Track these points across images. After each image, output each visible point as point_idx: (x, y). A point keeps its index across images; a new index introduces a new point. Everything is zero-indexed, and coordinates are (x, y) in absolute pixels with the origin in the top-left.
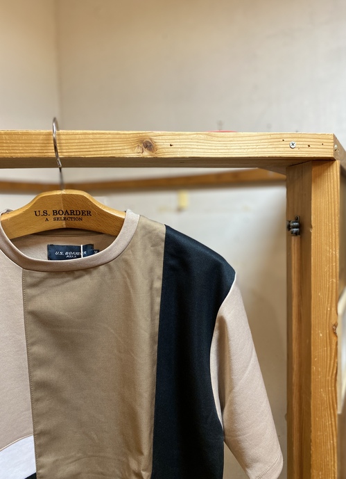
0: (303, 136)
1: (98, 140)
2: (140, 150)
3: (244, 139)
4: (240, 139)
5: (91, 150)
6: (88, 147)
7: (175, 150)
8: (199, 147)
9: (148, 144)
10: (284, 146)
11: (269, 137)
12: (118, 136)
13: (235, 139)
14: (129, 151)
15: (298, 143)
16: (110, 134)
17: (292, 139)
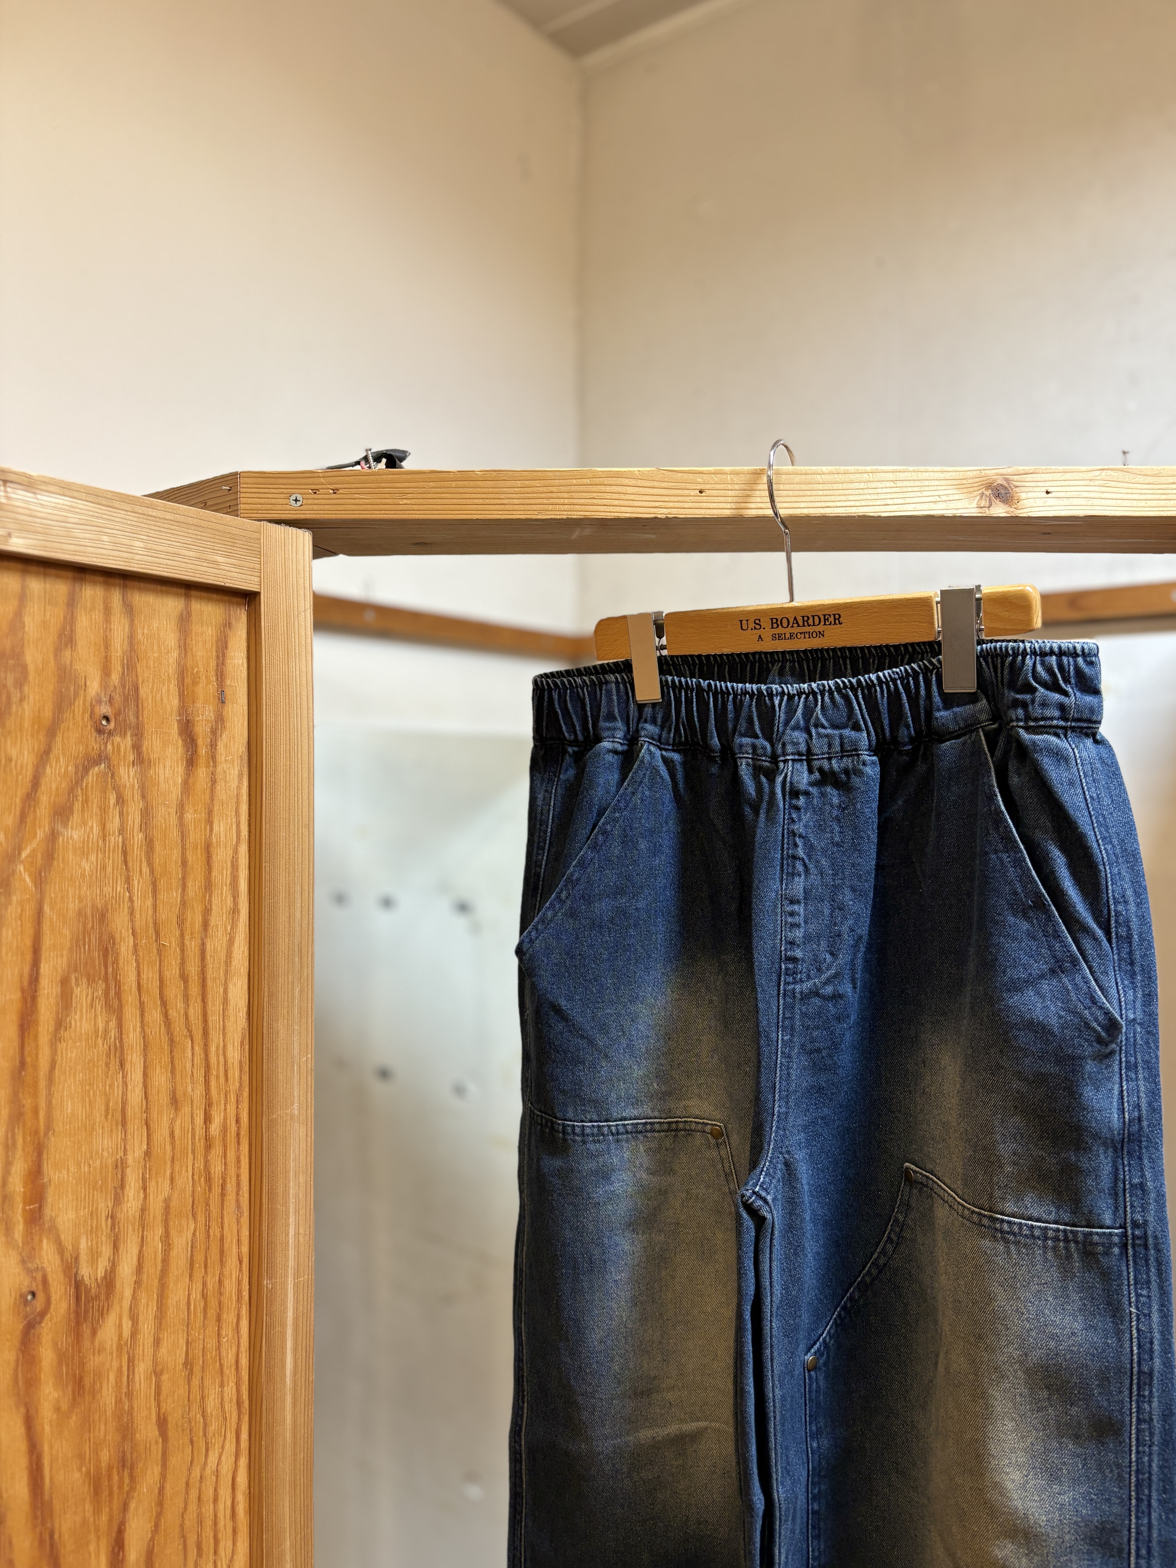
1: (903, 484)
2: (985, 502)
5: (890, 502)
6: (881, 497)
7: (1055, 502)
9: (1002, 491)
14: (964, 504)
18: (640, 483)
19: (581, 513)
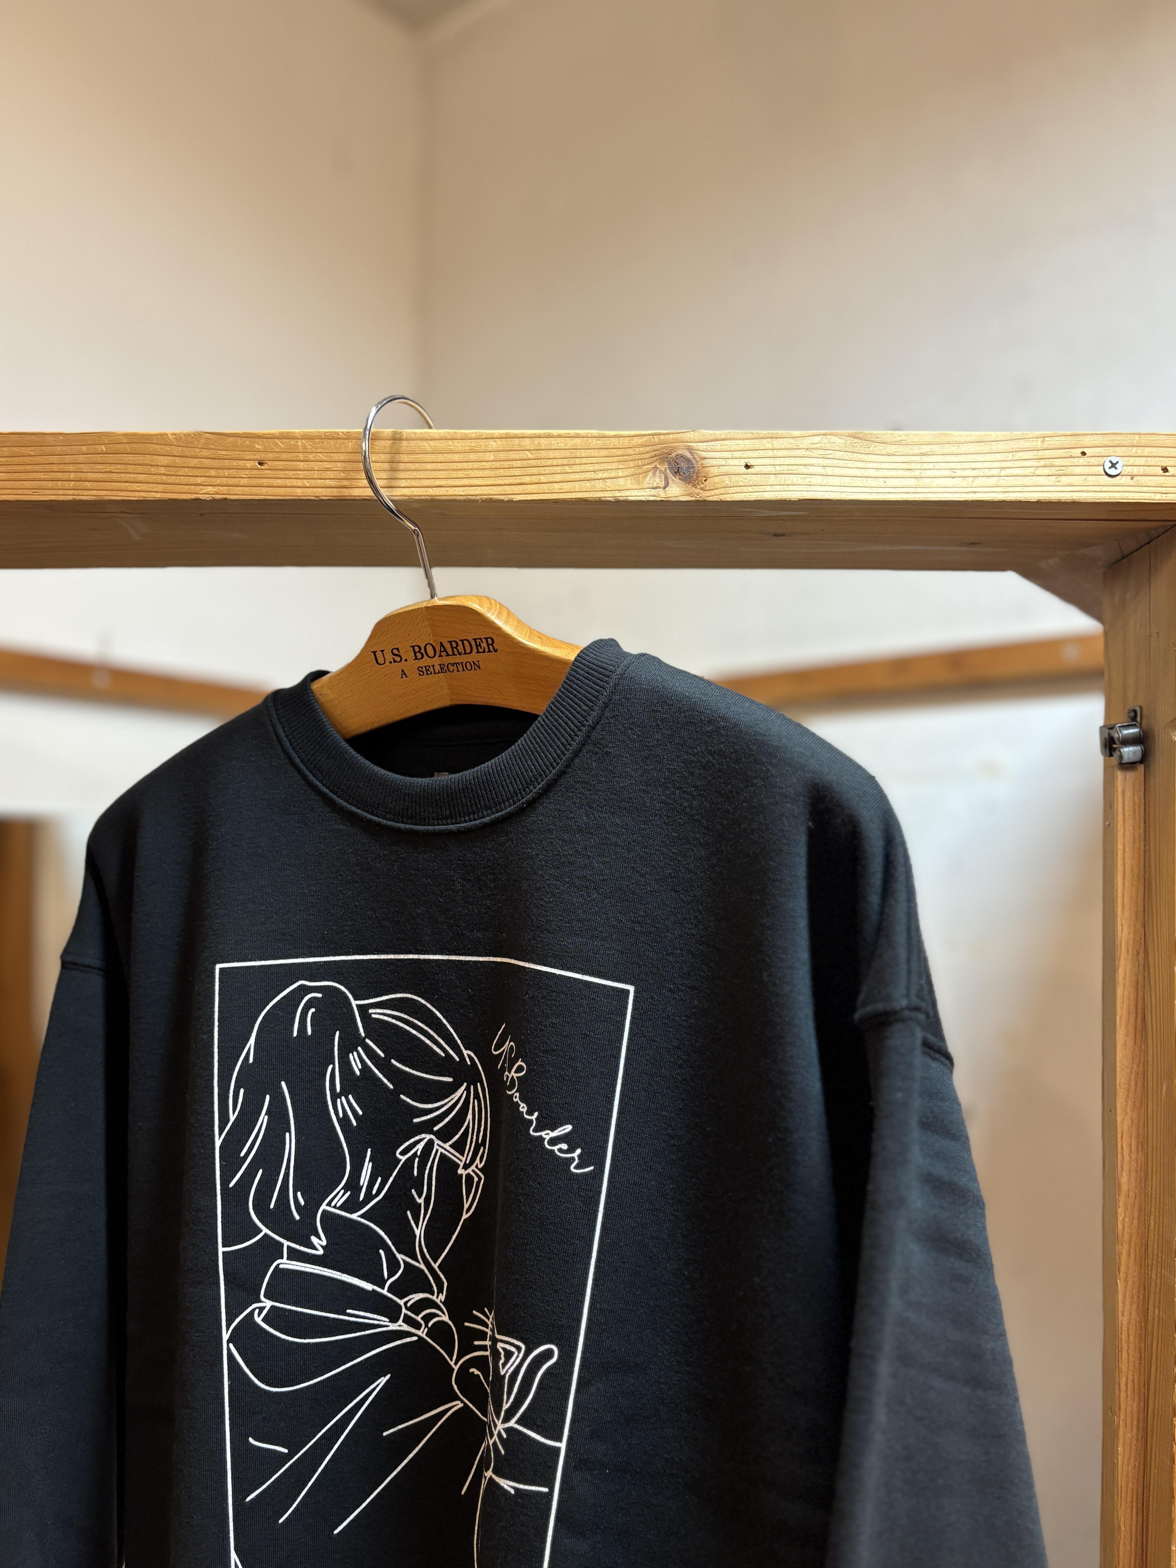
0: (1144, 440)
1: (544, 454)
2: (658, 481)
3: (963, 449)
4: (953, 449)
5: (527, 479)
6: (517, 472)
7: (757, 479)
8: (829, 471)
9: (684, 465)
10: (1086, 470)
11: (1039, 444)
12: (600, 442)
13: (937, 449)
14: (629, 483)
15: (1132, 461)
16: (577, 436)
17: (1111, 450)
18: (176, 451)
19: (94, 492)
